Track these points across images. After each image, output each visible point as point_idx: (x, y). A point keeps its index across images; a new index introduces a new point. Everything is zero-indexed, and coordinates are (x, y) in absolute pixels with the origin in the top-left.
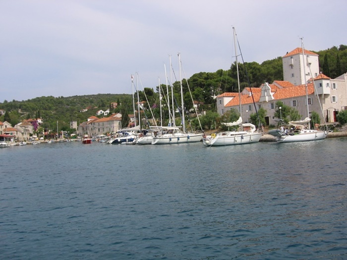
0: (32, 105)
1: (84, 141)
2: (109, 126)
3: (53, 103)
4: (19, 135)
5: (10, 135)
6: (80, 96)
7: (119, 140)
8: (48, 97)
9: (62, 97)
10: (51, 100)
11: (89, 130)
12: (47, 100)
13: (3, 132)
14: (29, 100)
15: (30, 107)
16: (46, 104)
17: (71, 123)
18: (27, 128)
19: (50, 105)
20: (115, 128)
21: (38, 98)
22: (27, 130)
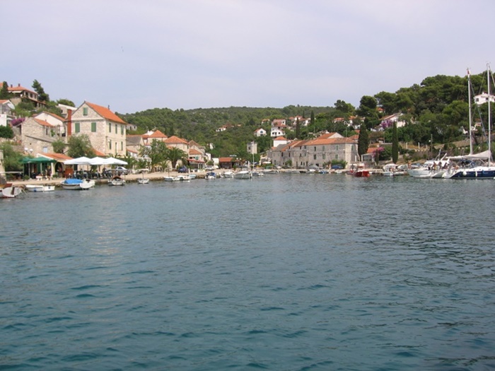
0: (146, 119)
1: (358, 173)
2: (335, 151)
3: (172, 118)
5: (194, 159)
6: (205, 109)
7: (465, 173)
8: (163, 109)
9: (182, 110)
10: (168, 113)
11: (296, 157)
12: (163, 114)
13: (189, 156)
14: (137, 114)
15: (145, 122)
16: (165, 119)
17: (248, 146)
19: (171, 121)
20: (346, 154)
21: (150, 110)
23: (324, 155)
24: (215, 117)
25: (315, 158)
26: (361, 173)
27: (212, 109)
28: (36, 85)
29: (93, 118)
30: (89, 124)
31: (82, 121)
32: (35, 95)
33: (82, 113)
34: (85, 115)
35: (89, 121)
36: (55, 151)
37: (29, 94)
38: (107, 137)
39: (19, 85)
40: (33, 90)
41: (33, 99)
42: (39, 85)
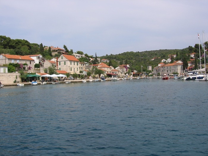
0: (122, 57)
1: (164, 78)
3: (133, 56)
4: (120, 74)
5: (115, 73)
6: (148, 51)
7: (191, 78)
8: (130, 52)
9: (138, 52)
10: (132, 54)
11: (161, 72)
12: (130, 54)
13: (111, 72)
14: (120, 54)
15: (121, 58)
17: (148, 67)
18: (123, 70)
19: (132, 57)
20: (178, 70)
21: (125, 53)
22: (123, 71)
23: (170, 70)
24: (152, 54)
25: (167, 72)
26: (165, 78)
27: (152, 51)
28: (65, 47)
29: (65, 60)
30: (63, 62)
31: (61, 61)
32: (64, 50)
33: (61, 58)
34: (62, 59)
35: (63, 61)
36: (45, 72)
37: (61, 50)
38: (69, 67)
39: (58, 47)
40: (63, 49)
41: (63, 52)
42: (66, 47)
